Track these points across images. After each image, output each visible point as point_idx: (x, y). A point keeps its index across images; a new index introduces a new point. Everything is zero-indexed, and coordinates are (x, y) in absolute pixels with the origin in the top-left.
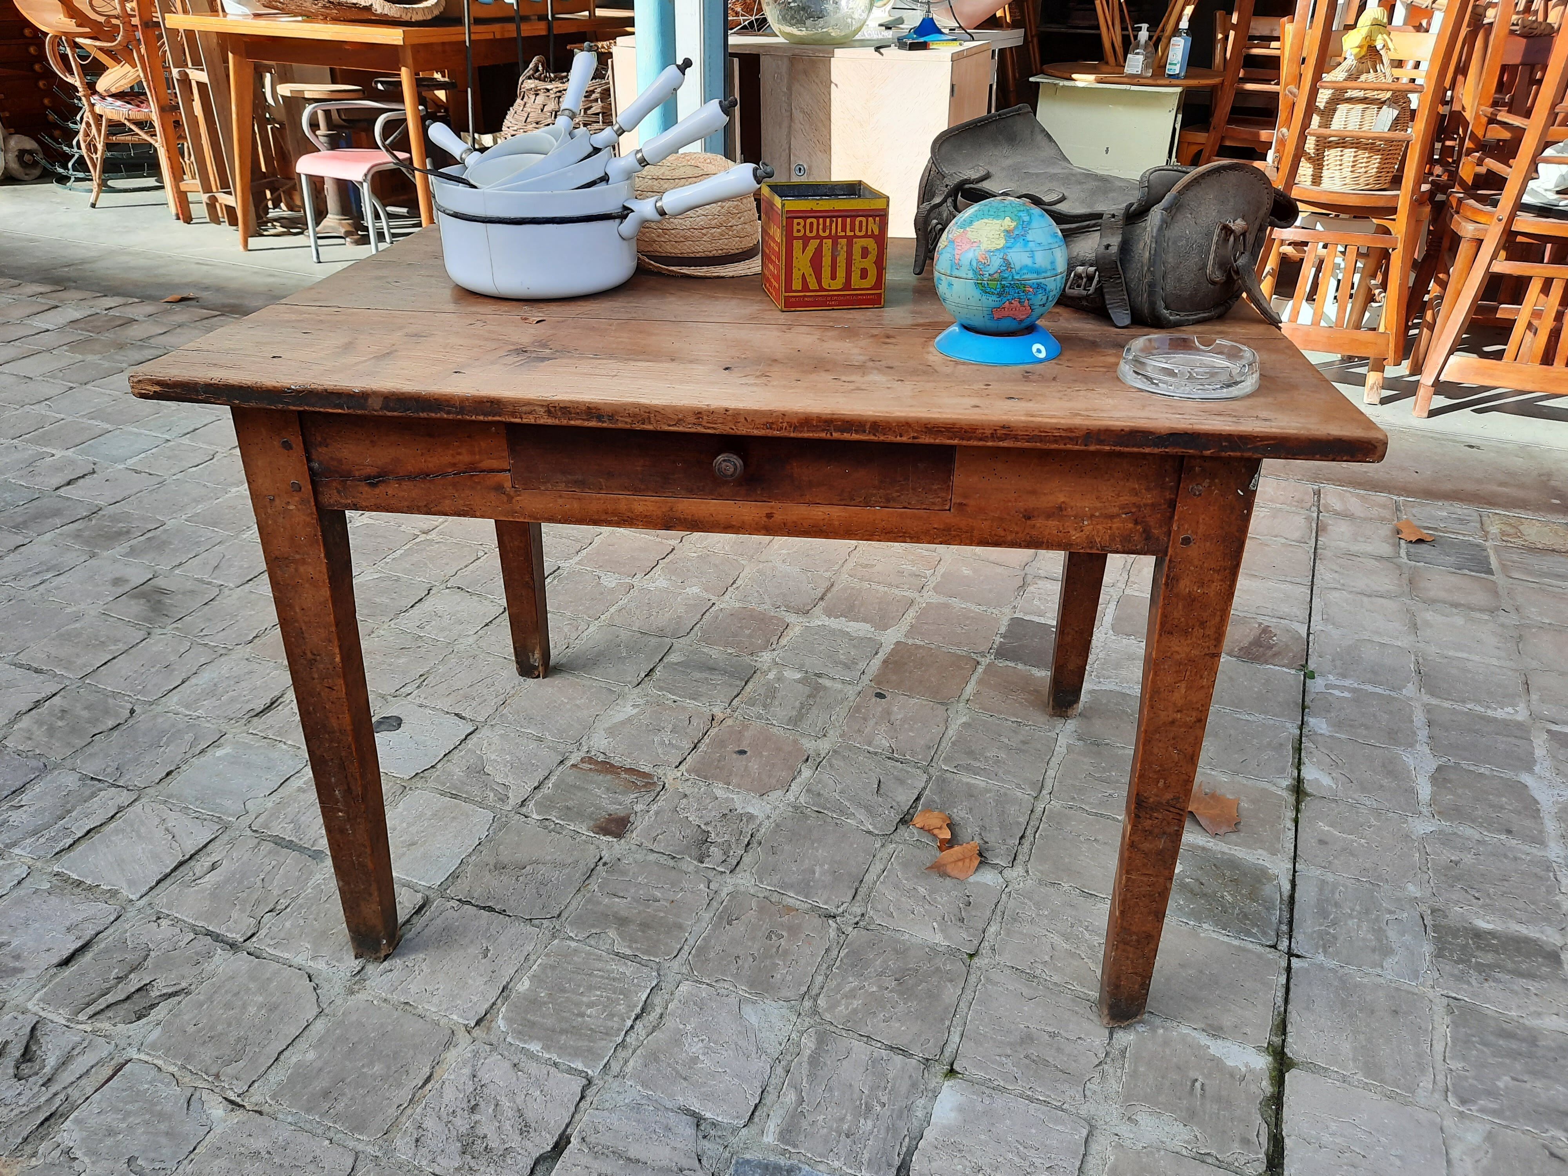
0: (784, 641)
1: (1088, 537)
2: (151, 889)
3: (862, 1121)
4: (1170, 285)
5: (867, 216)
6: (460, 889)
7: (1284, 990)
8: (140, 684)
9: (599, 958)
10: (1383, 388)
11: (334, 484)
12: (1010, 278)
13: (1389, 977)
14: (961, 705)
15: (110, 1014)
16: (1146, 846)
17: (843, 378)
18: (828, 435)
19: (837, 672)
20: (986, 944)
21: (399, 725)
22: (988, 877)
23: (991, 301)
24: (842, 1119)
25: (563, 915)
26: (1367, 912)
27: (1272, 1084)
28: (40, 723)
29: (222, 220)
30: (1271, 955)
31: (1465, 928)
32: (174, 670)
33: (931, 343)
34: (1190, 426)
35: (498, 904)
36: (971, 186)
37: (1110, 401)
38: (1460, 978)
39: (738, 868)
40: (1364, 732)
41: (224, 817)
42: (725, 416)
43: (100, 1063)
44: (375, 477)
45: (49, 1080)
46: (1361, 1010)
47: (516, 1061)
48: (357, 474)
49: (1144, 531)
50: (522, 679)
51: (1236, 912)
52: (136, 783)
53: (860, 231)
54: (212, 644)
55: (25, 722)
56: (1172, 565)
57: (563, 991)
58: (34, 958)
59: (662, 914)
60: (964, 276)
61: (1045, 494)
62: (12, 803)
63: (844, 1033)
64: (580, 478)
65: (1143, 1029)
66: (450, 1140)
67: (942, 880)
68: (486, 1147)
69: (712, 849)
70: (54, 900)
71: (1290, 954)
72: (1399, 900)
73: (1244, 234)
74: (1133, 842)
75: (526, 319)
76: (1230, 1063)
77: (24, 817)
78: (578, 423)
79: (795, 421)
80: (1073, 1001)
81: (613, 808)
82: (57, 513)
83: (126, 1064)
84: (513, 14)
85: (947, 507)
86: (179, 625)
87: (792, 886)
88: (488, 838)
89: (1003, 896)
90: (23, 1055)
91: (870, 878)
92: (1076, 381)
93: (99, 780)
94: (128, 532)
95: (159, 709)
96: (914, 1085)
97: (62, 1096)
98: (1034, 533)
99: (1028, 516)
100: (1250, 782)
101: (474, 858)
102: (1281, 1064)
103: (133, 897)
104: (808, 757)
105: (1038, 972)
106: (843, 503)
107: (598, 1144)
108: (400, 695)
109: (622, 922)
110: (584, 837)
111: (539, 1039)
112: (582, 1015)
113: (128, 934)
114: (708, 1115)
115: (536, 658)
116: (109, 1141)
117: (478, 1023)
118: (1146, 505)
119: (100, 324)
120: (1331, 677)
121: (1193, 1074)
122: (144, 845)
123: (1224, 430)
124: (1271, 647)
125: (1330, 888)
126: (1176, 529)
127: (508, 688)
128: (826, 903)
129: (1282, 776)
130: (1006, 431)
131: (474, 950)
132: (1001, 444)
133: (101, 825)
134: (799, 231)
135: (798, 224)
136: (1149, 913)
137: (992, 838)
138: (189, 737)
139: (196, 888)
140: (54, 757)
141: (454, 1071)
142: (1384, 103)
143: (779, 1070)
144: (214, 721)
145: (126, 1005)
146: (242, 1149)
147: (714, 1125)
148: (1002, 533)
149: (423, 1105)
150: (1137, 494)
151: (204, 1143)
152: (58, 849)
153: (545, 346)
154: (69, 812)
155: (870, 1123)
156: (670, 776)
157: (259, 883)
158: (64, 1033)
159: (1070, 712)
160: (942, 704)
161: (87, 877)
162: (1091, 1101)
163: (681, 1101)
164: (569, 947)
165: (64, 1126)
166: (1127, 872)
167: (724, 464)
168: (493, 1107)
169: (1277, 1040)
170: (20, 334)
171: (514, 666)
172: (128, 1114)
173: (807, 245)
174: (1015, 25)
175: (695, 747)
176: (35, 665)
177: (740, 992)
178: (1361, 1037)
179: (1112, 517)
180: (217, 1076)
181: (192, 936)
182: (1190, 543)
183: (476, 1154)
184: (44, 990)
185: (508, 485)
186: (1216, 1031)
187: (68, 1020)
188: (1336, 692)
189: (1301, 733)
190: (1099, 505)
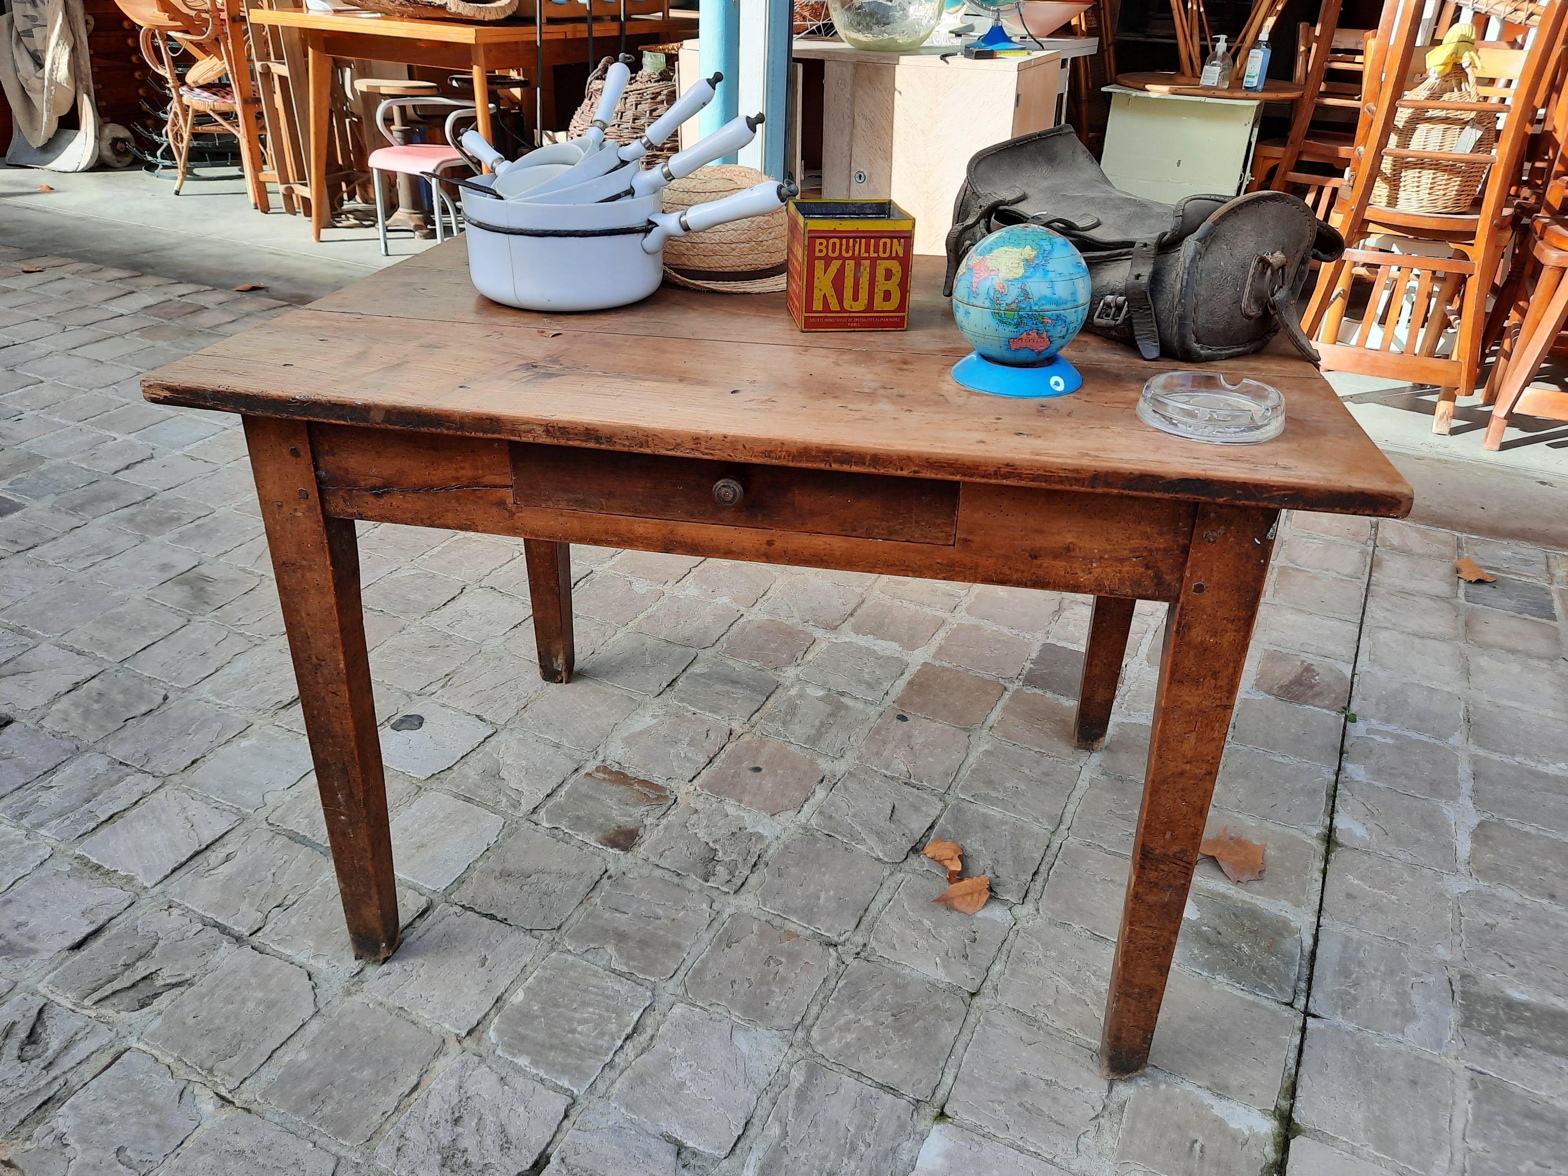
0: (809, 656)
1: (1096, 579)
2: (166, 877)
3: (846, 1161)
4: (1201, 319)
5: (891, 238)
6: (463, 896)
7: (1296, 1052)
8: (175, 671)
9: (595, 974)
10: (1454, 417)
11: (341, 493)
12: (1028, 308)
13: (1410, 1044)
14: (985, 731)
15: (115, 1000)
16: (1151, 898)
17: (850, 406)
18: (828, 466)
19: (860, 691)
20: (988, 983)
21: (421, 724)
22: (997, 913)
23: (1008, 331)
24: (825, 1158)
25: (563, 927)
26: (1392, 973)
27: (1276, 1151)
28: (76, 705)
29: (297, 210)
30: (1287, 1012)
31: (1496, 998)
32: (209, 658)
33: (948, 371)
34: (1204, 473)
35: (499, 912)
36: (1006, 207)
37: (1123, 441)
38: (1486, 1052)
39: (742, 889)
40: (1404, 782)
41: (242, 809)
42: (722, 443)
43: (101, 1049)
44: (379, 488)
45: (50, 1063)
46: (1377, 1078)
47: (504, 1074)
48: (363, 483)
49: (1156, 576)
50: (545, 683)
51: (1252, 965)
52: (162, 770)
53: (884, 252)
54: (248, 634)
55: (64, 704)
56: (1184, 612)
57: (556, 1005)
58: (49, 940)
59: (662, 933)
60: (982, 305)
61: (1053, 534)
62: (43, 784)
63: (834, 1067)
64: (581, 496)
65: (1145, 1083)
66: (431, 1152)
67: (948, 913)
68: (466, 1161)
69: (718, 868)
70: (72, 883)
71: (1307, 1013)
72: (1426, 962)
73: (1282, 267)
74: (1137, 893)
75: (542, 332)
76: (1234, 1125)
77: (53, 797)
78: (577, 443)
79: (794, 450)
80: (1074, 1049)
81: (622, 820)
82: (113, 496)
83: (125, 1052)
84: (585, 14)
85: (951, 543)
86: (218, 613)
87: (795, 912)
88: (497, 844)
89: (1011, 933)
90: (29, 1037)
91: (875, 907)
92: (1091, 417)
93: (127, 765)
94: (179, 519)
95: (191, 697)
96: (902, 1127)
97: (61, 1081)
98: (1041, 572)
99: (1034, 555)
100: (1278, 828)
101: (481, 863)
102: (1287, 1130)
103: (146, 884)
104: (824, 777)
105: (1040, 1016)
106: (844, 533)
107: (577, 1166)
108: (425, 694)
109: (621, 937)
110: (591, 848)
111: (528, 1054)
112: (573, 1031)
113: (139, 922)
114: (690, 1144)
115: (559, 663)
116: (102, 1130)
117: (469, 1033)
118: (1157, 550)
119: (171, 310)
120: (1373, 721)
121: (1192, 1135)
122: (163, 833)
123: (1239, 478)
124: (1312, 686)
125: (1354, 945)
126: (1188, 575)
127: (531, 692)
128: (828, 931)
129: (1313, 823)
130: (1010, 469)
131: (473, 958)
132: (1005, 482)
133: (124, 810)
134: (821, 251)
135: (821, 244)
136: (1153, 967)
137: (1004, 873)
138: (217, 726)
139: (209, 879)
140: (88, 739)
141: (441, 1081)
142: (1467, 123)
143: (766, 1102)
144: (242, 711)
145: (131, 993)
146: (228, 1146)
147: (695, 1154)
148: (1008, 572)
149: (407, 1114)
150: (1148, 538)
151: (191, 1138)
152: (80, 833)
153: (555, 361)
154: (95, 795)
155: (853, 1165)
156: (683, 790)
157: (270, 878)
158: (69, 1017)
159: (1095, 745)
160: (964, 729)
161: (106, 861)
162: (1084, 1155)
163: (664, 1127)
164: (566, 961)
165: (60, 1111)
166: (1131, 923)
167: (723, 490)
168: (476, 1120)
169: (1285, 1104)
170: (96, 318)
171: (537, 670)
172: (122, 1103)
173: (829, 266)
174: (1090, 33)
175: (710, 762)
176: (77, 647)
177: (733, 1018)
178: (1375, 1107)
179: (1122, 561)
180: (211, 1071)
181: (200, 927)
182: (1202, 590)
183: (455, 1168)
184: (55, 972)
185: (510, 501)
186: (1221, 1091)
187: (75, 1004)
188: (1378, 738)
189: (1337, 779)
190: (1109, 547)
